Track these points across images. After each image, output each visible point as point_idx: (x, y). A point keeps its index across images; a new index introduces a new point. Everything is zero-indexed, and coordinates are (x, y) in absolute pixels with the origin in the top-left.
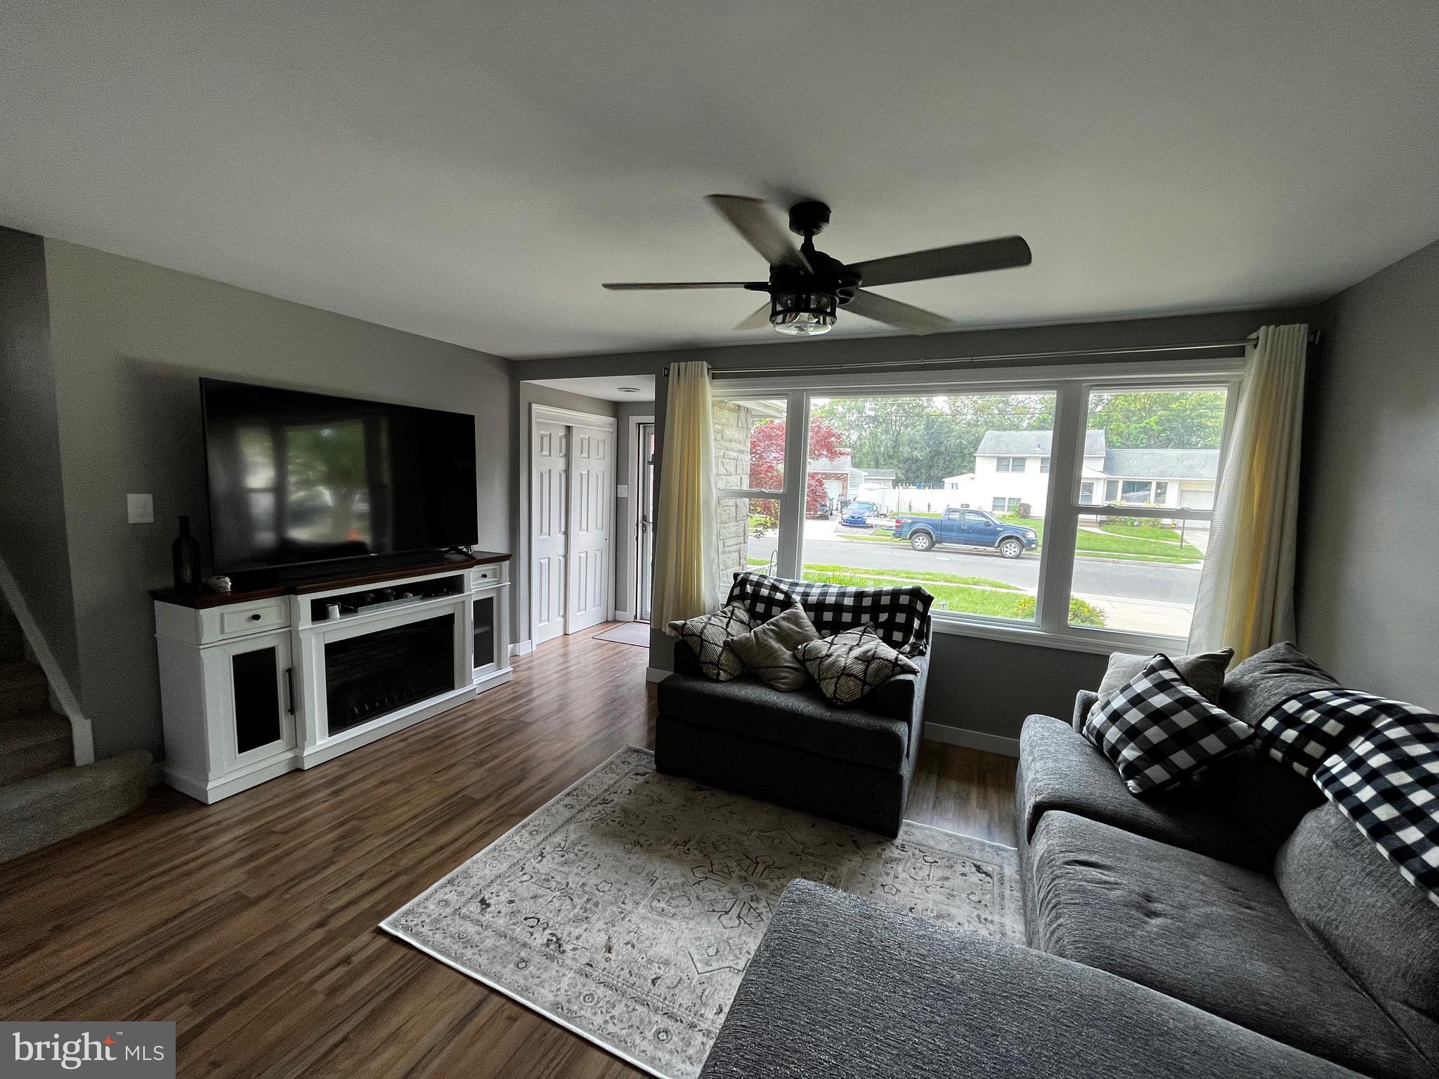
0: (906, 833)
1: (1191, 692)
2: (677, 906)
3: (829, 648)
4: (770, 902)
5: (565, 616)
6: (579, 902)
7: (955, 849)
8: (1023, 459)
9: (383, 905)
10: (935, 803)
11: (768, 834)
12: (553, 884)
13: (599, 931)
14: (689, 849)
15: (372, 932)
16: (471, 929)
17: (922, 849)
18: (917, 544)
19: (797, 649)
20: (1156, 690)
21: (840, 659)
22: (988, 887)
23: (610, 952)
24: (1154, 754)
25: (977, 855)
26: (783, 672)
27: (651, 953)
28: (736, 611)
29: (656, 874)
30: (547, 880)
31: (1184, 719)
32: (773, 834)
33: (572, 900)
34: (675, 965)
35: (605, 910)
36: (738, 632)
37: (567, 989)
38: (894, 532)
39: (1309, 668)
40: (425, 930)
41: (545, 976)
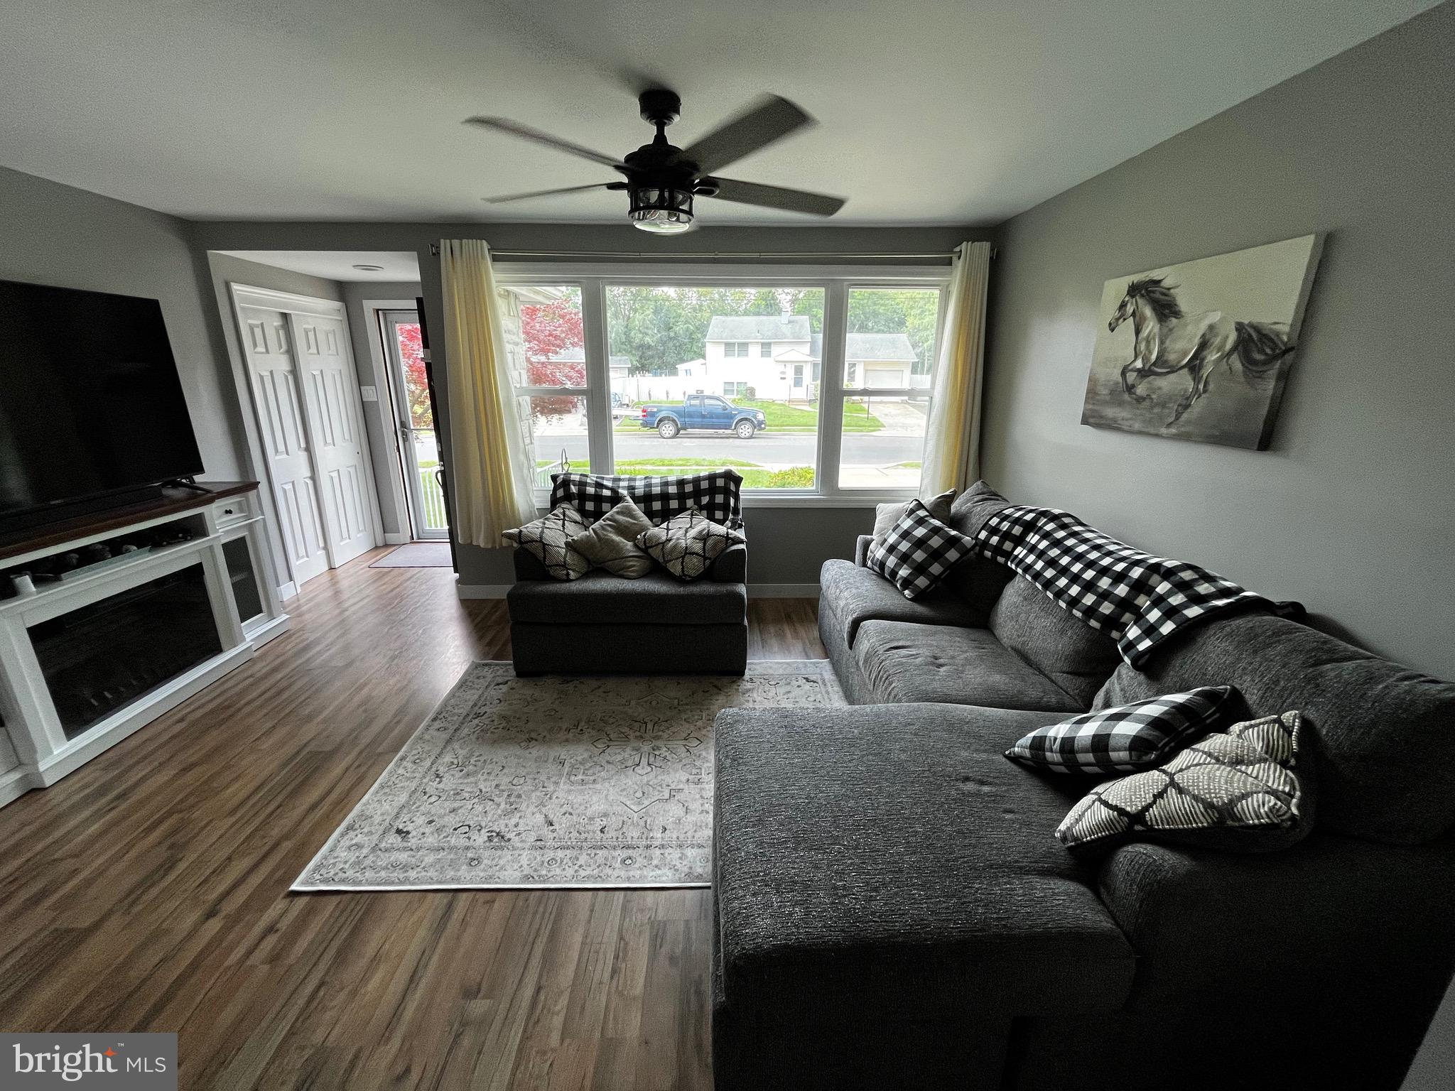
0: (750, 669)
1: (937, 523)
2: (594, 774)
3: (667, 533)
4: (668, 746)
5: (326, 548)
6: (502, 800)
7: (788, 671)
8: (746, 344)
9: (280, 872)
10: (763, 643)
11: (646, 699)
12: (467, 795)
13: (533, 814)
14: (582, 730)
15: (284, 898)
16: (403, 857)
17: (766, 678)
18: (664, 432)
19: (636, 539)
20: (916, 525)
21: (680, 541)
22: (817, 689)
23: (552, 825)
24: (919, 569)
25: (803, 671)
26: (630, 561)
27: (589, 813)
28: (567, 512)
29: (562, 757)
30: (458, 794)
31: (936, 542)
32: (649, 697)
33: (493, 801)
34: (614, 814)
35: (529, 798)
36: (577, 533)
37: (529, 863)
38: (641, 421)
39: (993, 496)
40: (350, 873)
41: (502, 862)
